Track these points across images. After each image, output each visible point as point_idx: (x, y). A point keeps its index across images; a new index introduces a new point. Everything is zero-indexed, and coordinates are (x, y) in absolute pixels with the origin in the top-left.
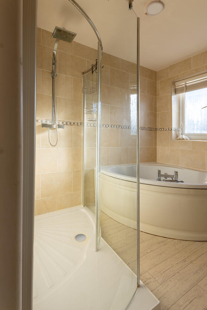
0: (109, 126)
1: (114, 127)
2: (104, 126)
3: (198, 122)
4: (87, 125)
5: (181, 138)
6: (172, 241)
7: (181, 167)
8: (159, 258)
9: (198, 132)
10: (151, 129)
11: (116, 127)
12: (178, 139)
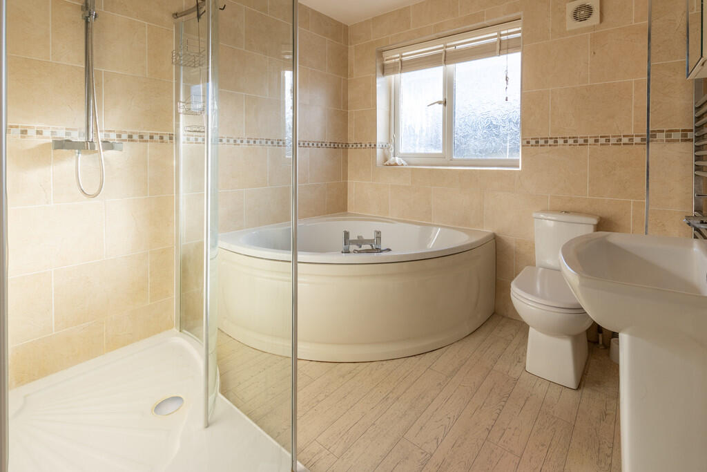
0: (242, 142)
1: (255, 142)
2: (232, 141)
3: (421, 131)
4: (188, 139)
5: (392, 163)
6: (368, 366)
7: (392, 219)
8: (339, 407)
9: (422, 151)
10: (336, 146)
11: (260, 142)
12: (387, 165)
